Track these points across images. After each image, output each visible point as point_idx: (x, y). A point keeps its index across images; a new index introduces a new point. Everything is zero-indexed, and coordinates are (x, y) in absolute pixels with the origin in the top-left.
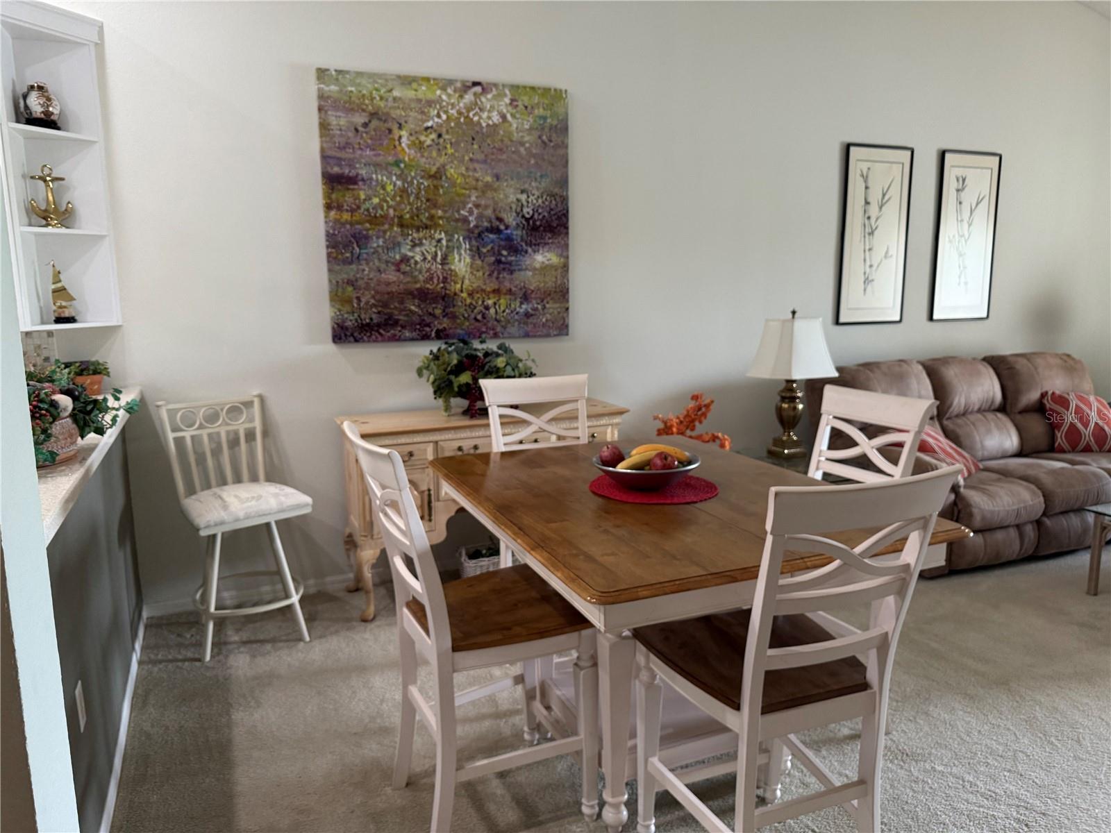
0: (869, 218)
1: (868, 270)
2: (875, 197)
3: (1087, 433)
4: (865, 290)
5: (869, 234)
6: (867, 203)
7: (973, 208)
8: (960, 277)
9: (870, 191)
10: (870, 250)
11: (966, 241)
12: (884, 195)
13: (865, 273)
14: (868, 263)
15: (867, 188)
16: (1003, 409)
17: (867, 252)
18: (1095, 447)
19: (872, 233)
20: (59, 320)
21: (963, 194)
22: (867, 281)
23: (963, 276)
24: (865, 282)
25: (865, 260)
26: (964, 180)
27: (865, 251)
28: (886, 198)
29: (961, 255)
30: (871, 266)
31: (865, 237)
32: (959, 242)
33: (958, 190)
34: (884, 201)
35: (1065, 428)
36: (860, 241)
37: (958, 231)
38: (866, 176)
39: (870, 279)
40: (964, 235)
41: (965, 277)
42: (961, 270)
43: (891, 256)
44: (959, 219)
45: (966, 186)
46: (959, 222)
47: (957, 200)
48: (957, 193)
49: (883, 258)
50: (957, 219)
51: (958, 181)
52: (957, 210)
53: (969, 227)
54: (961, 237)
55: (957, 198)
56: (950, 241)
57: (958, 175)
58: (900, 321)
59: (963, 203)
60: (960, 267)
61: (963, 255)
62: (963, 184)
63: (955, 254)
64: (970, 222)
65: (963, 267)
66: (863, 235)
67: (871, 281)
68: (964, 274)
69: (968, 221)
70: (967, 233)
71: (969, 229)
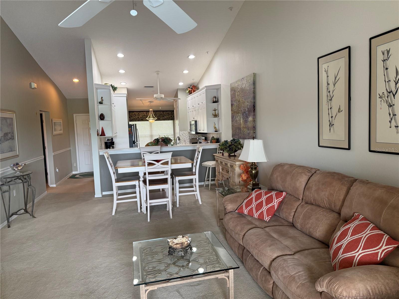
0: (329, 92)
1: (331, 119)
2: (331, 80)
4: (330, 130)
5: (330, 100)
6: (328, 84)
8: (390, 122)
10: (331, 108)
11: (394, 96)
12: (336, 78)
13: (329, 121)
14: (330, 116)
15: (328, 76)
17: (330, 110)
20: (215, 131)
21: (388, 62)
22: (331, 125)
23: (393, 121)
24: (330, 126)
25: (329, 114)
26: (388, 52)
27: (328, 109)
28: (337, 79)
29: (390, 106)
30: (332, 117)
31: (328, 102)
32: (388, 97)
33: (384, 61)
34: (336, 81)
36: (326, 104)
37: (386, 89)
38: (327, 71)
39: (332, 124)
40: (392, 91)
41: (396, 122)
42: (391, 117)
43: (342, 110)
44: (387, 81)
45: (390, 55)
46: (387, 83)
47: (384, 67)
48: (384, 63)
49: (338, 113)
50: (385, 80)
51: (383, 54)
52: (384, 75)
53: (396, 84)
54: (389, 93)
55: (384, 66)
56: (380, 97)
57: (383, 50)
58: (349, 149)
59: (389, 68)
60: (390, 115)
61: (392, 106)
62: (388, 55)
63: (385, 106)
64: (397, 81)
65: (393, 114)
66: (327, 101)
67: (332, 125)
68: (394, 120)
69: (395, 80)
70: (395, 89)
71: (396, 86)
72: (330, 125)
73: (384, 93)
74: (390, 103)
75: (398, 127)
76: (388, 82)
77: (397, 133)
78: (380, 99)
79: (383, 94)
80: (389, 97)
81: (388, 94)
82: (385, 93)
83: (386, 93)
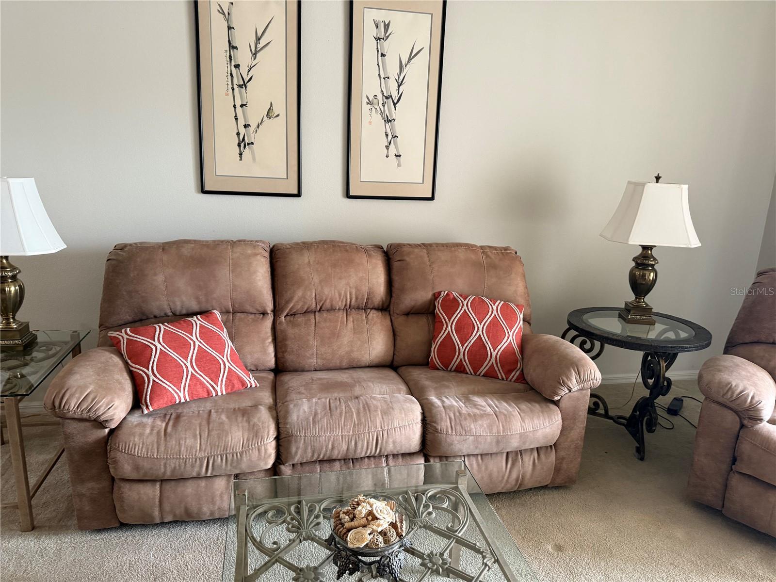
0: (237, 66)
1: (242, 131)
2: (244, 40)
3: (463, 350)
4: (241, 154)
5: (240, 86)
6: (232, 47)
7: (404, 63)
8: (387, 147)
9: (235, 33)
10: (242, 106)
11: (395, 105)
12: (258, 39)
13: (238, 134)
14: (241, 122)
15: (230, 28)
16: (384, 308)
17: (239, 109)
18: (469, 368)
19: (244, 85)
21: (386, 46)
22: (243, 143)
23: (392, 146)
24: (239, 145)
25: (236, 118)
26: (387, 26)
27: (235, 106)
28: (263, 42)
29: (388, 121)
30: (246, 126)
31: (233, 89)
32: (383, 105)
33: (378, 39)
34: (260, 46)
35: (440, 339)
36: (227, 94)
37: (382, 91)
38: (229, 14)
39: (247, 141)
40: (391, 96)
41: (397, 148)
42: (389, 140)
43: (278, 115)
44: (383, 76)
45: (390, 34)
46: (382, 79)
47: (378, 51)
48: (377, 43)
49: (265, 117)
50: (379, 75)
51: (377, 27)
52: (378, 65)
53: (399, 86)
54: (387, 98)
55: (378, 48)
56: (370, 103)
57: (377, 19)
58: (299, 195)
59: (386, 55)
60: (387, 135)
61: (390, 121)
62: (386, 31)
63: (378, 120)
64: (400, 81)
65: (392, 136)
66: (230, 86)
67: (248, 144)
68: (395, 145)
69: (397, 79)
70: (397, 94)
71: (399, 89)
72: (242, 145)
73: (376, 96)
74: (387, 116)
75: (400, 156)
76: (384, 78)
77: (399, 165)
78: (369, 106)
79: (376, 99)
80: (386, 105)
81: (385, 100)
82: (378, 97)
83: (380, 97)
